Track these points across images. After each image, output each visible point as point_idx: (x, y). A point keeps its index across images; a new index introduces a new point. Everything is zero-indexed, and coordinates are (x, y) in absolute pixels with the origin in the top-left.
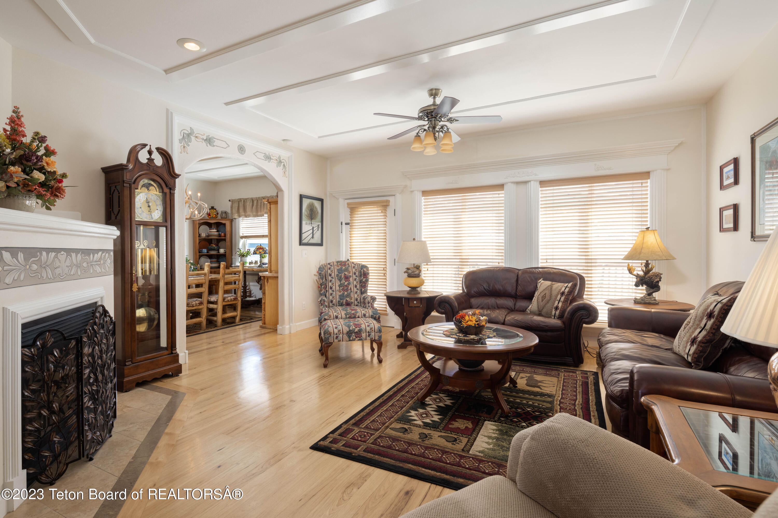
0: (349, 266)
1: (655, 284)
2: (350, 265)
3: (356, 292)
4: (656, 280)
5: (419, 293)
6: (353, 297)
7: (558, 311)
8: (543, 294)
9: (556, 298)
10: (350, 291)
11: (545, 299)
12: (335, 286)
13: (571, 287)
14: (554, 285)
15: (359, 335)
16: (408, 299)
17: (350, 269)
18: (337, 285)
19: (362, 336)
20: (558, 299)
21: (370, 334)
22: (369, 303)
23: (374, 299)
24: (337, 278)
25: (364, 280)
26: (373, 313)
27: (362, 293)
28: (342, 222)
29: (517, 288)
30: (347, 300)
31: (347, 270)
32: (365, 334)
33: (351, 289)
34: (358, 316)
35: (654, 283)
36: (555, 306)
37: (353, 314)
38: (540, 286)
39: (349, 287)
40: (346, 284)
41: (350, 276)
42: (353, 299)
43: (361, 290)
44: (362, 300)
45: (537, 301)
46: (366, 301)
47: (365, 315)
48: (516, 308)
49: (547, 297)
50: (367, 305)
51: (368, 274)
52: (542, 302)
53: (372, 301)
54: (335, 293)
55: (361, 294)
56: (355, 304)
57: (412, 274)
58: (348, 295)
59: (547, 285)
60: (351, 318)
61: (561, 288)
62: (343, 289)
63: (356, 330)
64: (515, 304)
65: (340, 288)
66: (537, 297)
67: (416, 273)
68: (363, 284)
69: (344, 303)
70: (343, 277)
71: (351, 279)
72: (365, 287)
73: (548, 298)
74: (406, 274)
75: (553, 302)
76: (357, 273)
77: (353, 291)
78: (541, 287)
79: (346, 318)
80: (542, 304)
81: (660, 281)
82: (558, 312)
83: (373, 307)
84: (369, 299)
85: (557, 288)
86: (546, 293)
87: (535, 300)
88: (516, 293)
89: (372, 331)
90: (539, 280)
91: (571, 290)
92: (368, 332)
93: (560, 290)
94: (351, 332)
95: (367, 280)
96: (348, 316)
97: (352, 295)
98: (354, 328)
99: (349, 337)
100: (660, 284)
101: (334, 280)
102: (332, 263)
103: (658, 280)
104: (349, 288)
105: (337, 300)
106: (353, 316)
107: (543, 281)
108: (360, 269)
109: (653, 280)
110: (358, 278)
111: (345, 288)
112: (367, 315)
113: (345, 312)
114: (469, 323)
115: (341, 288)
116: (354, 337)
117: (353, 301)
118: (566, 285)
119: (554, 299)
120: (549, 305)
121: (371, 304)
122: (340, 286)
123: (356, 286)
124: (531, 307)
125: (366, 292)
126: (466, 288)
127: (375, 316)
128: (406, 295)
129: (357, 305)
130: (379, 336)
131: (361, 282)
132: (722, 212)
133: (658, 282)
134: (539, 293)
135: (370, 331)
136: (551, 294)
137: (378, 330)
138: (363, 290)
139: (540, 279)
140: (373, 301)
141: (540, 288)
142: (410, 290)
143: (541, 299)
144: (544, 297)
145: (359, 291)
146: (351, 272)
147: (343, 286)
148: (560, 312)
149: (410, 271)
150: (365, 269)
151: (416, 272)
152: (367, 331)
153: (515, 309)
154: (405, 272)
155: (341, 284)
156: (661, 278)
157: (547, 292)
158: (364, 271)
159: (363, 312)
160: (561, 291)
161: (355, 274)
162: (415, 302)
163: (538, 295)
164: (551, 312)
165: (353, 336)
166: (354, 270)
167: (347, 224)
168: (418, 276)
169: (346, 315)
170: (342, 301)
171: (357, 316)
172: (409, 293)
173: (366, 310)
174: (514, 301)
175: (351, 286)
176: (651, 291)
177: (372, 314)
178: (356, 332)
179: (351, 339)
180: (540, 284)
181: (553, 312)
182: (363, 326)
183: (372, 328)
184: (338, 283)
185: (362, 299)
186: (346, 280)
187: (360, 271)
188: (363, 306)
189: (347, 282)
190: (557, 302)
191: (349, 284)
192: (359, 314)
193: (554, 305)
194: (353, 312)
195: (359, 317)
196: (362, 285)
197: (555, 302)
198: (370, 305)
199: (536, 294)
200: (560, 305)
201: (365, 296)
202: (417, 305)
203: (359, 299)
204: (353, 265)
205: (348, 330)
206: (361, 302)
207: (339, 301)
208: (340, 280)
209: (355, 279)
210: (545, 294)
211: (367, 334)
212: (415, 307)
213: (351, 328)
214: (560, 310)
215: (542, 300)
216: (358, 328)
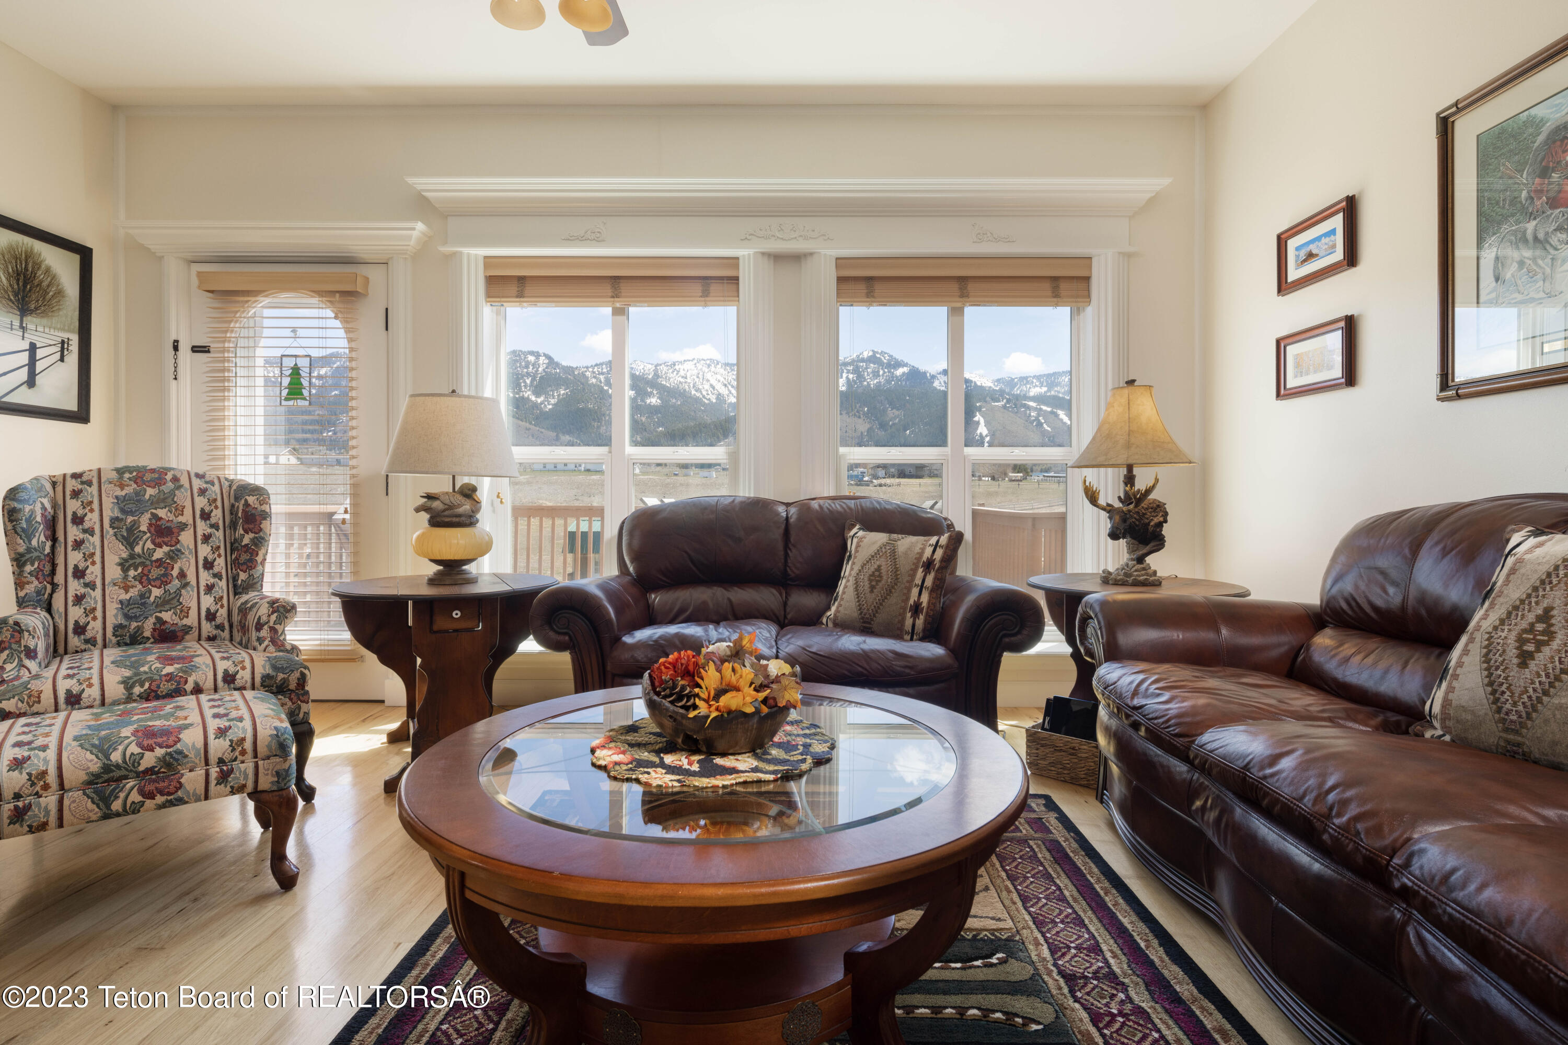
0: (180, 487)
1: (1154, 532)
2: (184, 481)
3: (210, 588)
4: (1156, 520)
5: (473, 581)
6: (193, 605)
7: (922, 617)
8: (872, 568)
9: (913, 580)
10: (176, 583)
11: (880, 584)
12: (98, 565)
13: (947, 546)
14: (899, 543)
15: (161, 785)
16: (425, 605)
17: (183, 498)
18: (112, 560)
19: (180, 786)
20: (918, 581)
21: (231, 771)
22: (259, 626)
23: (284, 610)
24: (111, 531)
25: (246, 540)
26: (274, 667)
27: (237, 589)
28: (176, 342)
29: (786, 555)
30: (160, 621)
31: (166, 500)
32: (200, 772)
33: (182, 575)
34: (196, 684)
35: (1151, 529)
36: (911, 602)
37: (170, 677)
38: (858, 546)
39: (177, 568)
40: (159, 554)
41: (183, 527)
42: (193, 613)
43: (235, 579)
44: (236, 618)
45: (856, 589)
46: (251, 619)
47: (229, 679)
48: (789, 617)
49: (885, 578)
50: (254, 635)
51: (265, 516)
52: (872, 591)
53: (274, 617)
54: (98, 593)
55: (236, 594)
56: (204, 634)
57: (446, 513)
58: (171, 601)
59: (879, 544)
60: (157, 698)
61: (923, 550)
62: (140, 579)
63: (149, 760)
64: (785, 604)
65: (125, 570)
66: (852, 579)
67: (461, 510)
68: (244, 557)
69: (147, 634)
70: (144, 528)
71: (186, 538)
72: (251, 568)
73: (887, 579)
74: (425, 516)
75: (905, 591)
76: (217, 515)
77: (194, 583)
78: (859, 549)
79: (129, 699)
80: (871, 599)
81: (1166, 521)
82: (920, 622)
83: (277, 640)
84: (264, 610)
85: (909, 549)
86: (879, 566)
87: (846, 587)
88: (786, 570)
89: (243, 752)
90: (850, 529)
91: (949, 552)
92: (221, 761)
93: (921, 554)
94: (117, 774)
95: (259, 542)
96: (137, 690)
97: (189, 598)
98: (137, 750)
99: (104, 800)
100: (1166, 530)
101: (96, 539)
102: (95, 474)
103: (1161, 519)
104: (175, 573)
105: (111, 622)
106: (166, 687)
107: (861, 533)
108: (232, 501)
109: (1147, 521)
110: (220, 534)
111: (155, 573)
112: (244, 676)
113: (128, 673)
114: (730, 701)
115: (132, 573)
116: (135, 797)
117: (192, 620)
118: (934, 540)
119: (908, 582)
120: (894, 600)
121: (273, 630)
122: (124, 565)
123: (209, 565)
124: (837, 611)
125: (253, 584)
126: (632, 562)
127: (281, 676)
128: (426, 591)
129: (211, 639)
130: (278, 774)
131: (234, 546)
132: (1285, 347)
133: (1160, 525)
134: (857, 568)
135: (227, 757)
136: (897, 569)
137: (274, 745)
138: (243, 576)
139: (853, 526)
140: (278, 618)
141: (857, 551)
142: (438, 573)
143: (867, 583)
144: (876, 577)
145: (223, 583)
146: (188, 512)
147: (142, 564)
148: (925, 620)
149: (436, 504)
150: (251, 500)
151: (459, 506)
152: (213, 756)
153: (785, 617)
154: (418, 510)
155: (132, 556)
156: (1166, 514)
157: (885, 564)
158: (247, 504)
159: (222, 666)
160: (924, 559)
161: (205, 516)
162: (457, 614)
163: (854, 573)
164: (902, 621)
165: (130, 791)
166: (201, 502)
167: (196, 349)
168: (468, 521)
169: (128, 684)
170: (134, 625)
171: (189, 687)
172: (433, 581)
173: (244, 655)
174: (781, 594)
175: (187, 564)
176: (1145, 551)
177: (269, 671)
178: (150, 771)
179: (117, 806)
180: (855, 540)
181: (909, 622)
182: (191, 739)
183: (243, 740)
184: (116, 553)
185: (235, 611)
186: (158, 540)
187: (233, 506)
188: (238, 639)
189: (166, 549)
190: (915, 591)
191: (174, 555)
192: (203, 675)
193: (908, 599)
194: (169, 669)
195: (198, 690)
196: (237, 559)
197: (909, 590)
198: (264, 632)
199: (849, 571)
200: (925, 598)
201: (246, 602)
202: (463, 625)
203: (223, 613)
204: (197, 484)
205: (95, 765)
206: (231, 626)
207: (118, 628)
208: (130, 538)
209: (207, 538)
210: (879, 569)
211: (214, 771)
212: (456, 631)
213: (116, 757)
214: (927, 613)
215: (872, 588)
216: (160, 752)
